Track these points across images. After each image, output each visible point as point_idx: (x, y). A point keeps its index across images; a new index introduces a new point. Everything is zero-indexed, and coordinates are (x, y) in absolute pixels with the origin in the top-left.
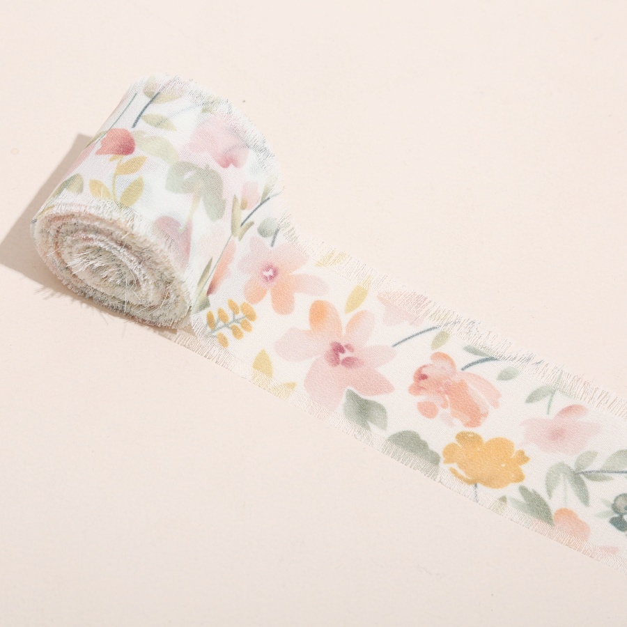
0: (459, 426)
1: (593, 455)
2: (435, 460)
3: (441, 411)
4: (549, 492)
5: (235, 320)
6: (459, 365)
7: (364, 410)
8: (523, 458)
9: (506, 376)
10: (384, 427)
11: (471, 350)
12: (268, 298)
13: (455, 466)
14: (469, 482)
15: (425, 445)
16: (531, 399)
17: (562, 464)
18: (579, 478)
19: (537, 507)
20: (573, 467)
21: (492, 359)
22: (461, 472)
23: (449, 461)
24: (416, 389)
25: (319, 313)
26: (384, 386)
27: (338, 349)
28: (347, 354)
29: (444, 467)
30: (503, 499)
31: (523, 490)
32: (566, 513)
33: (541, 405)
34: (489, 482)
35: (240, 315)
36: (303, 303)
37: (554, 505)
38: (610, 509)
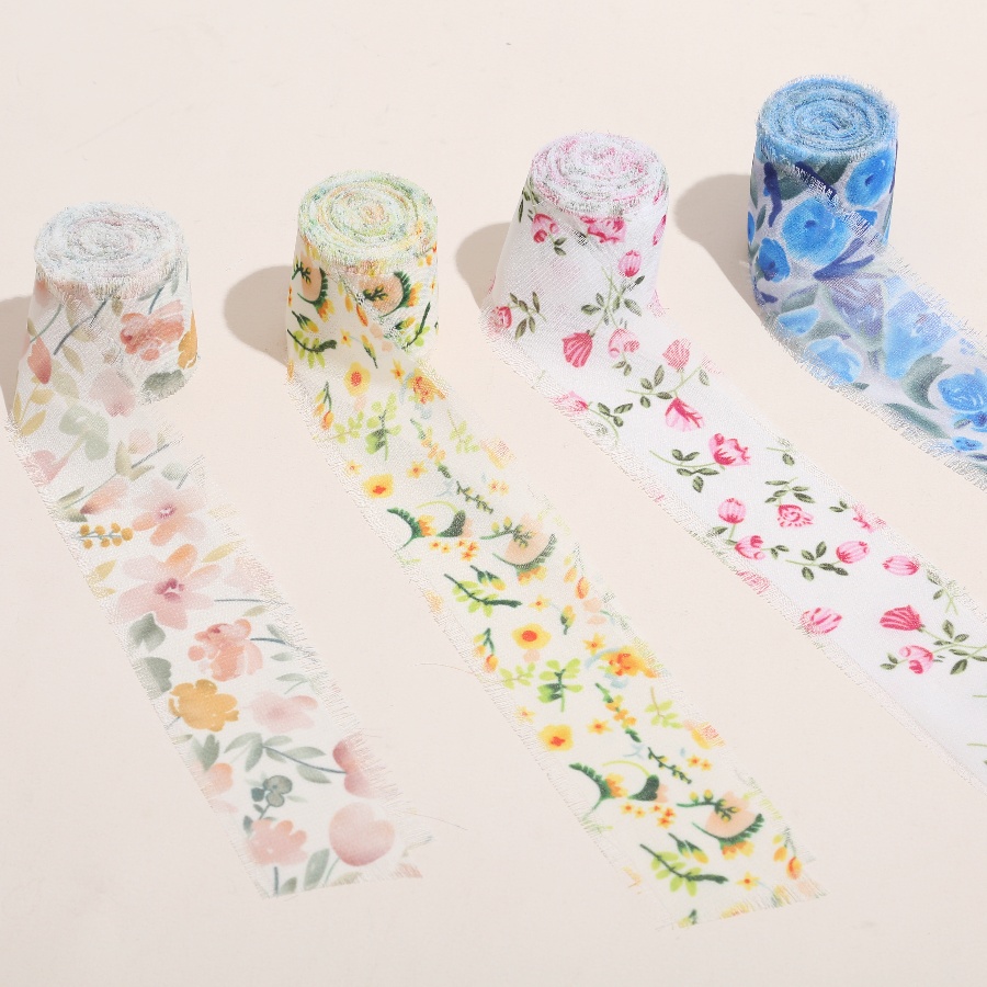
0: (208, 675)
1: (288, 740)
2: (165, 687)
3: (206, 659)
4: (228, 749)
5: (110, 536)
6: (253, 635)
7: (148, 630)
8: (234, 717)
9: (279, 658)
10: (150, 649)
11: (271, 629)
12: (152, 530)
13: (176, 699)
14: (175, 713)
15: (169, 675)
16: (283, 678)
17: (259, 735)
18: (261, 749)
19: (209, 753)
20: (264, 741)
21: (281, 642)
22: (176, 705)
23: (176, 693)
24: (203, 636)
25: (183, 554)
26: (179, 623)
27: (173, 584)
28: (176, 591)
29: (167, 695)
30: (189, 737)
31: (211, 738)
32: (227, 769)
33: (287, 685)
34: (191, 721)
35: (119, 534)
36: (176, 542)
37: (222, 758)
38: (261, 781)
